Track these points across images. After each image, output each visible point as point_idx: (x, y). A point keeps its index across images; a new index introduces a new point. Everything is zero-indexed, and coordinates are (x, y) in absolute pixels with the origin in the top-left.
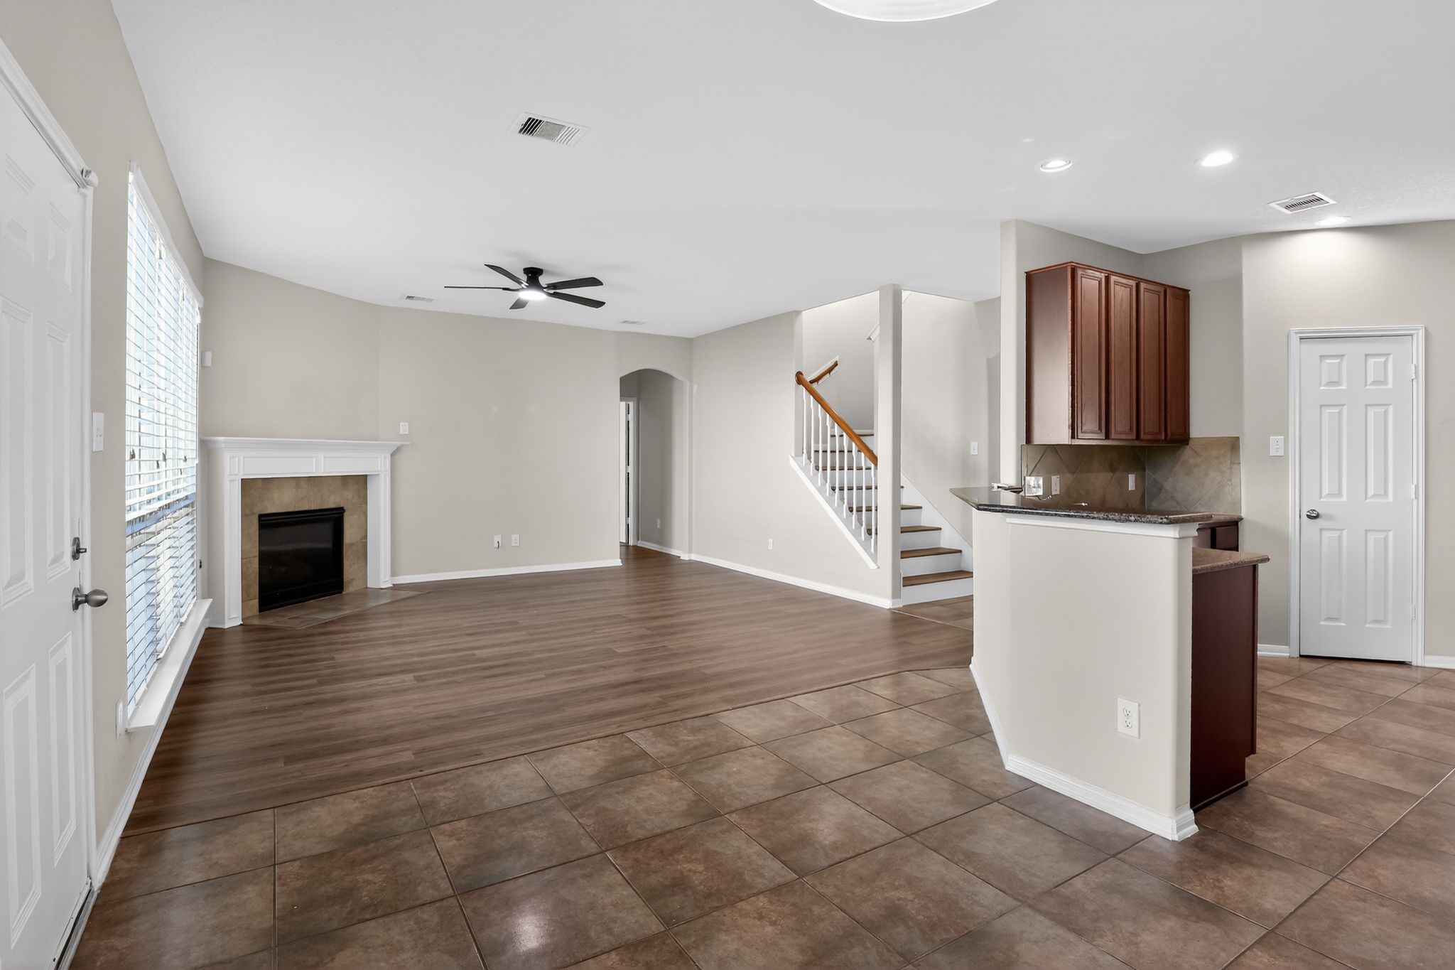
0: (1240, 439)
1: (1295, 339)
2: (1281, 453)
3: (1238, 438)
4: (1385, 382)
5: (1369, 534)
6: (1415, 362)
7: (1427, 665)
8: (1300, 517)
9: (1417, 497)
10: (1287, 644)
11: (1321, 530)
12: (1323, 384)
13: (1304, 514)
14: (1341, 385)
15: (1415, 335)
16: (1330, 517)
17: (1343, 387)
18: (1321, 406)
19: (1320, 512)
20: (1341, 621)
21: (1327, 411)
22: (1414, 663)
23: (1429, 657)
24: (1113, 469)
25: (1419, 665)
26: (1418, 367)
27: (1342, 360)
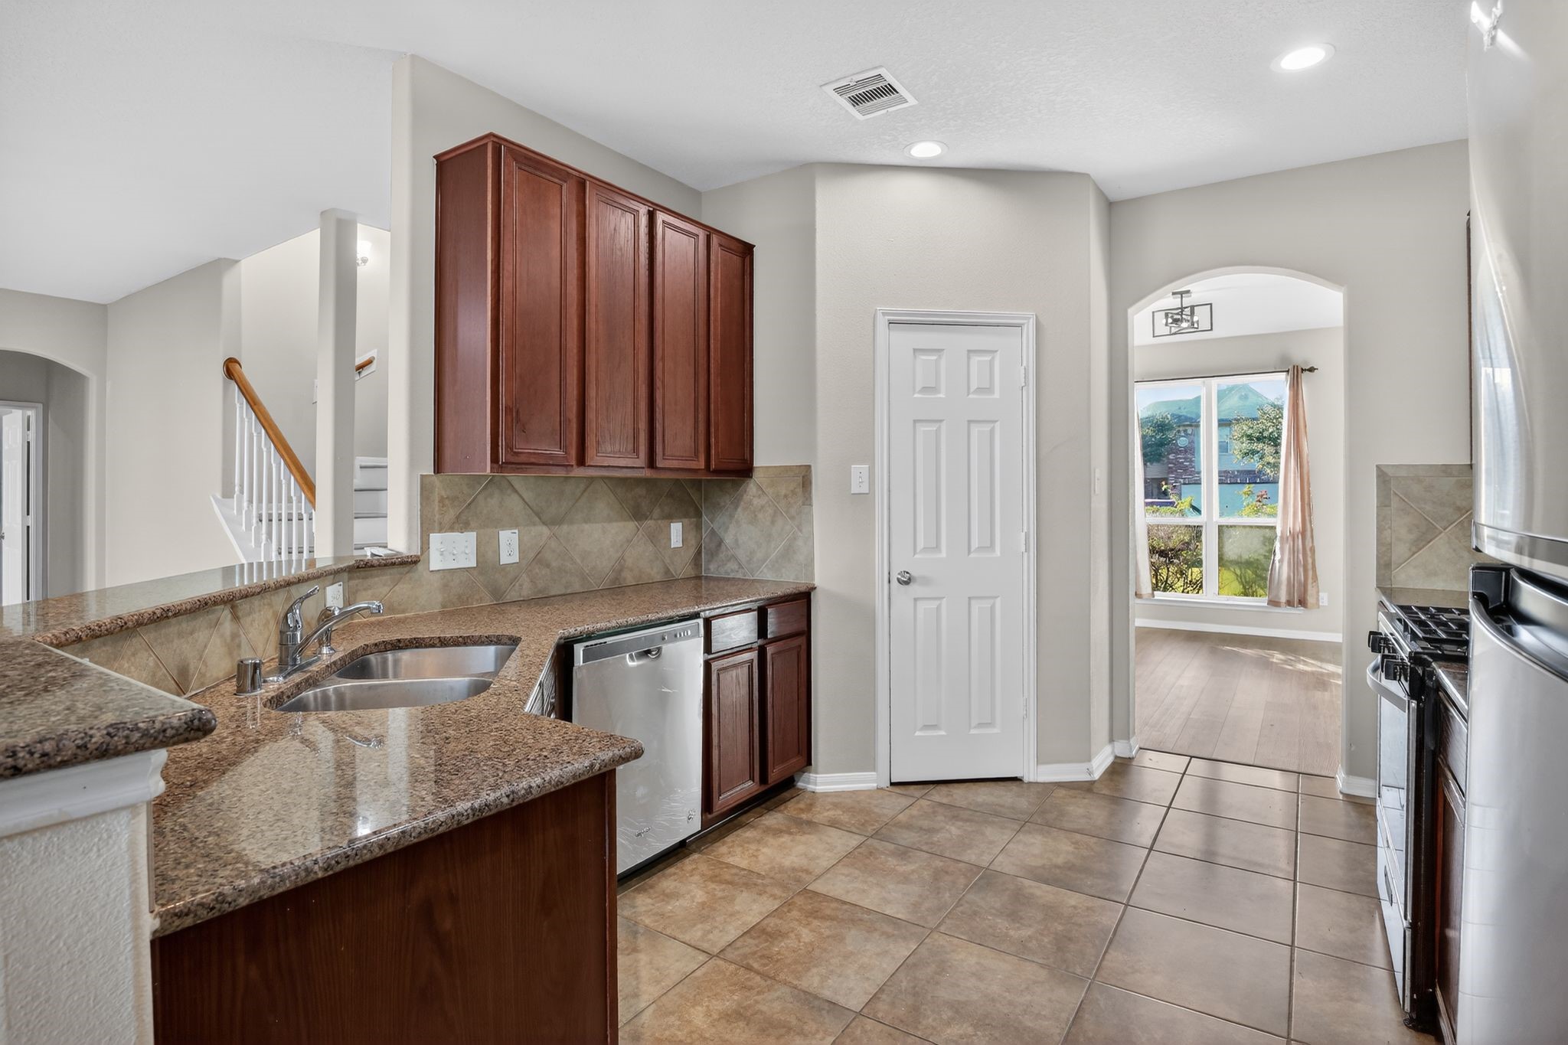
0: (813, 468)
1: (882, 322)
2: (865, 489)
3: (810, 466)
4: (989, 390)
5: (973, 602)
6: (1025, 364)
7: (1041, 779)
8: (889, 582)
9: (1027, 550)
10: (874, 769)
11: (916, 600)
12: (917, 390)
13: (895, 576)
14: (939, 393)
15: (1026, 325)
16: (926, 581)
17: (942, 395)
18: (915, 421)
19: (913, 573)
20: (940, 729)
21: (922, 428)
22: (1026, 780)
23: (1043, 768)
24: (638, 515)
25: (1032, 780)
26: (1028, 370)
27: (940, 357)
